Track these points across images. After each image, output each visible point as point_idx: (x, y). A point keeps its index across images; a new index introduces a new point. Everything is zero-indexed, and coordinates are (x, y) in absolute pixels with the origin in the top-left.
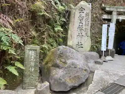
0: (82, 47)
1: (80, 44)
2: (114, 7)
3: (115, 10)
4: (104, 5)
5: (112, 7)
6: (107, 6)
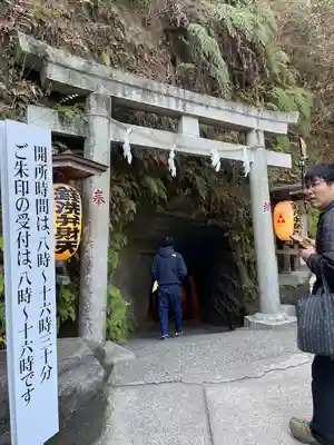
3: (102, 91)
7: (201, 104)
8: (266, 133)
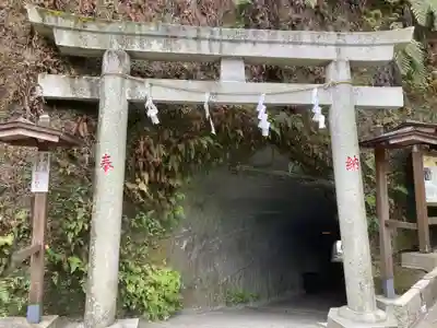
2: (108, 28)
3: (116, 47)
4: (41, 13)
5: (92, 27)
6: (62, 22)
7: (246, 41)
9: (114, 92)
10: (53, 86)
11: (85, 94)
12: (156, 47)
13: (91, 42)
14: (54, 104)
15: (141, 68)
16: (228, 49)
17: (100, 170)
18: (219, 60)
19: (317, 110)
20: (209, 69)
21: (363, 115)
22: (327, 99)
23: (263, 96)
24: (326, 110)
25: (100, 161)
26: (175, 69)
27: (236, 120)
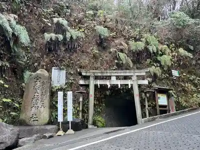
0: (37, 120)
1: (34, 116)
3: (93, 75)
5: (88, 72)
6: (83, 71)
7: (116, 73)
8: (137, 76)
9: (92, 83)
10: (82, 82)
11: (87, 83)
12: (99, 75)
13: (88, 74)
14: (82, 85)
15: (96, 78)
16: (112, 74)
17: (90, 97)
18: (111, 76)
19: (130, 84)
20: (109, 78)
21: (140, 86)
22: (132, 83)
23: (119, 83)
24: (132, 85)
25: (90, 95)
26: (102, 78)
27: (114, 87)
